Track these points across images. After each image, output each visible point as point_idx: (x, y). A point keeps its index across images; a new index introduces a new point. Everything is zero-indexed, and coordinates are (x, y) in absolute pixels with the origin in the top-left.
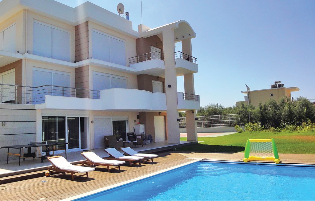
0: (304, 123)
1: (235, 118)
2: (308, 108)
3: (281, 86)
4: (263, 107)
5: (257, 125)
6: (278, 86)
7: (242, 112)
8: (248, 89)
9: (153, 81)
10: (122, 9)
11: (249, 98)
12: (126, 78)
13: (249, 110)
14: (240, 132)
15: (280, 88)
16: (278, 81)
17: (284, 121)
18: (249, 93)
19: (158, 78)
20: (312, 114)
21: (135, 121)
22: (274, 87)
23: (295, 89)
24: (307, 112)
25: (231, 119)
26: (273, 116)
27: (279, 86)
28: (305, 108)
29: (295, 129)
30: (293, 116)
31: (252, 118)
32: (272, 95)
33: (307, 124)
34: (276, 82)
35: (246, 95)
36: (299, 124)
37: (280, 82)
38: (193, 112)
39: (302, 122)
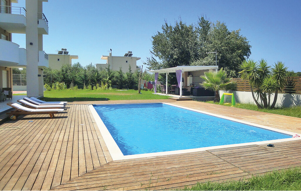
0: (97, 85)
2: (98, 74)
3: (66, 53)
15: (65, 55)
19: (5, 32)
20: (100, 77)
22: (60, 53)
23: (76, 57)
26: (73, 78)
27: (65, 53)
28: (96, 73)
30: (88, 79)
31: (52, 79)
32: (59, 60)
33: (100, 85)
34: (63, 49)
37: (66, 50)
38: (42, 70)
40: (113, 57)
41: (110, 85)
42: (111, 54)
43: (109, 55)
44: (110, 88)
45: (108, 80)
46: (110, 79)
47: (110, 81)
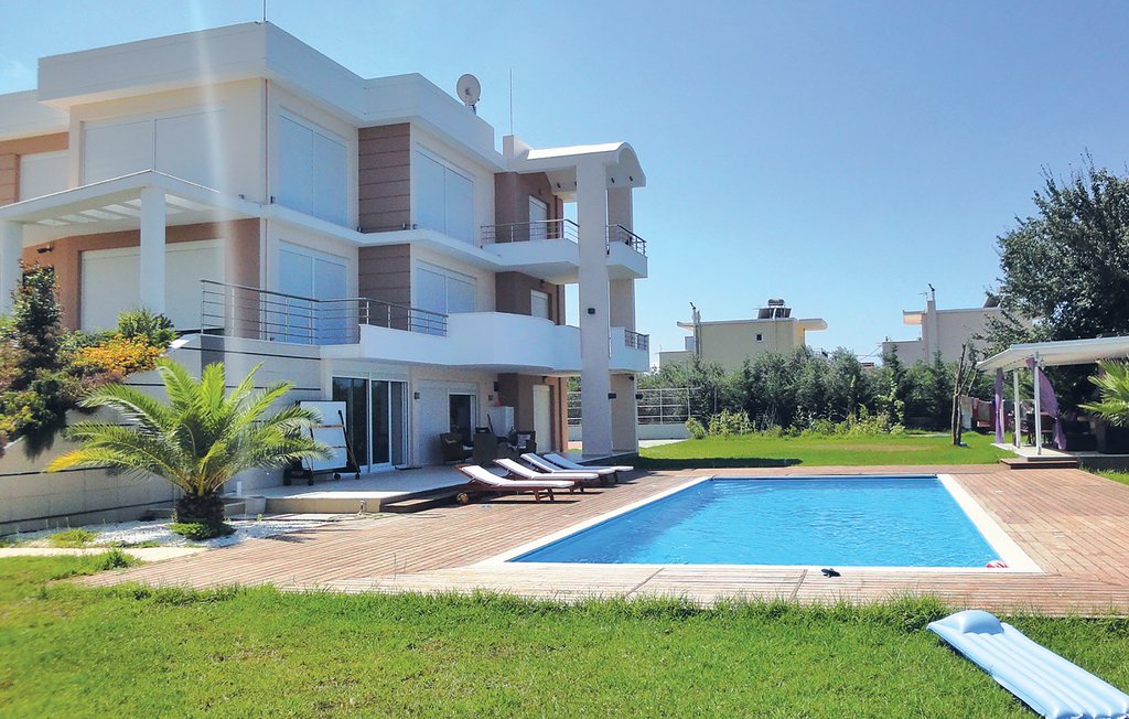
0: (851, 416)
1: (678, 398)
2: (858, 378)
3: (783, 313)
4: (753, 372)
5: (741, 418)
6: (776, 312)
7: (695, 383)
8: (697, 316)
9: (533, 292)
10: (471, 91)
11: (697, 342)
12: (473, 281)
13: (712, 378)
14: (700, 438)
15: (782, 319)
16: (776, 299)
17: (804, 409)
18: (699, 327)
19: (541, 285)
20: (867, 392)
21: (490, 398)
22: (766, 314)
23: (818, 324)
24: (856, 387)
25: (665, 402)
26: (777, 397)
27: (780, 313)
28: (851, 377)
29: (831, 431)
30: (826, 397)
31: (719, 402)
32: (759, 337)
33: (858, 418)
34: (771, 302)
35: (691, 333)
36: (838, 419)
37: (781, 302)
38: (632, 378)
39: (846, 414)
40: (939, 313)
41: (900, 415)
42: (931, 304)
43: (924, 308)
44: (898, 428)
45: (894, 400)
46: (899, 395)
47: (899, 403)
